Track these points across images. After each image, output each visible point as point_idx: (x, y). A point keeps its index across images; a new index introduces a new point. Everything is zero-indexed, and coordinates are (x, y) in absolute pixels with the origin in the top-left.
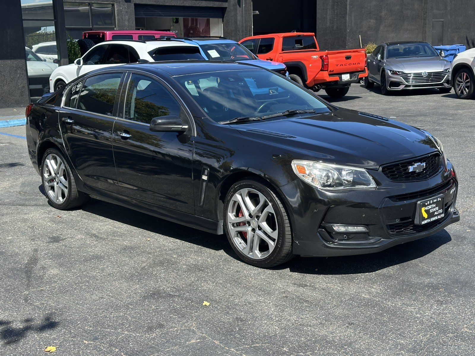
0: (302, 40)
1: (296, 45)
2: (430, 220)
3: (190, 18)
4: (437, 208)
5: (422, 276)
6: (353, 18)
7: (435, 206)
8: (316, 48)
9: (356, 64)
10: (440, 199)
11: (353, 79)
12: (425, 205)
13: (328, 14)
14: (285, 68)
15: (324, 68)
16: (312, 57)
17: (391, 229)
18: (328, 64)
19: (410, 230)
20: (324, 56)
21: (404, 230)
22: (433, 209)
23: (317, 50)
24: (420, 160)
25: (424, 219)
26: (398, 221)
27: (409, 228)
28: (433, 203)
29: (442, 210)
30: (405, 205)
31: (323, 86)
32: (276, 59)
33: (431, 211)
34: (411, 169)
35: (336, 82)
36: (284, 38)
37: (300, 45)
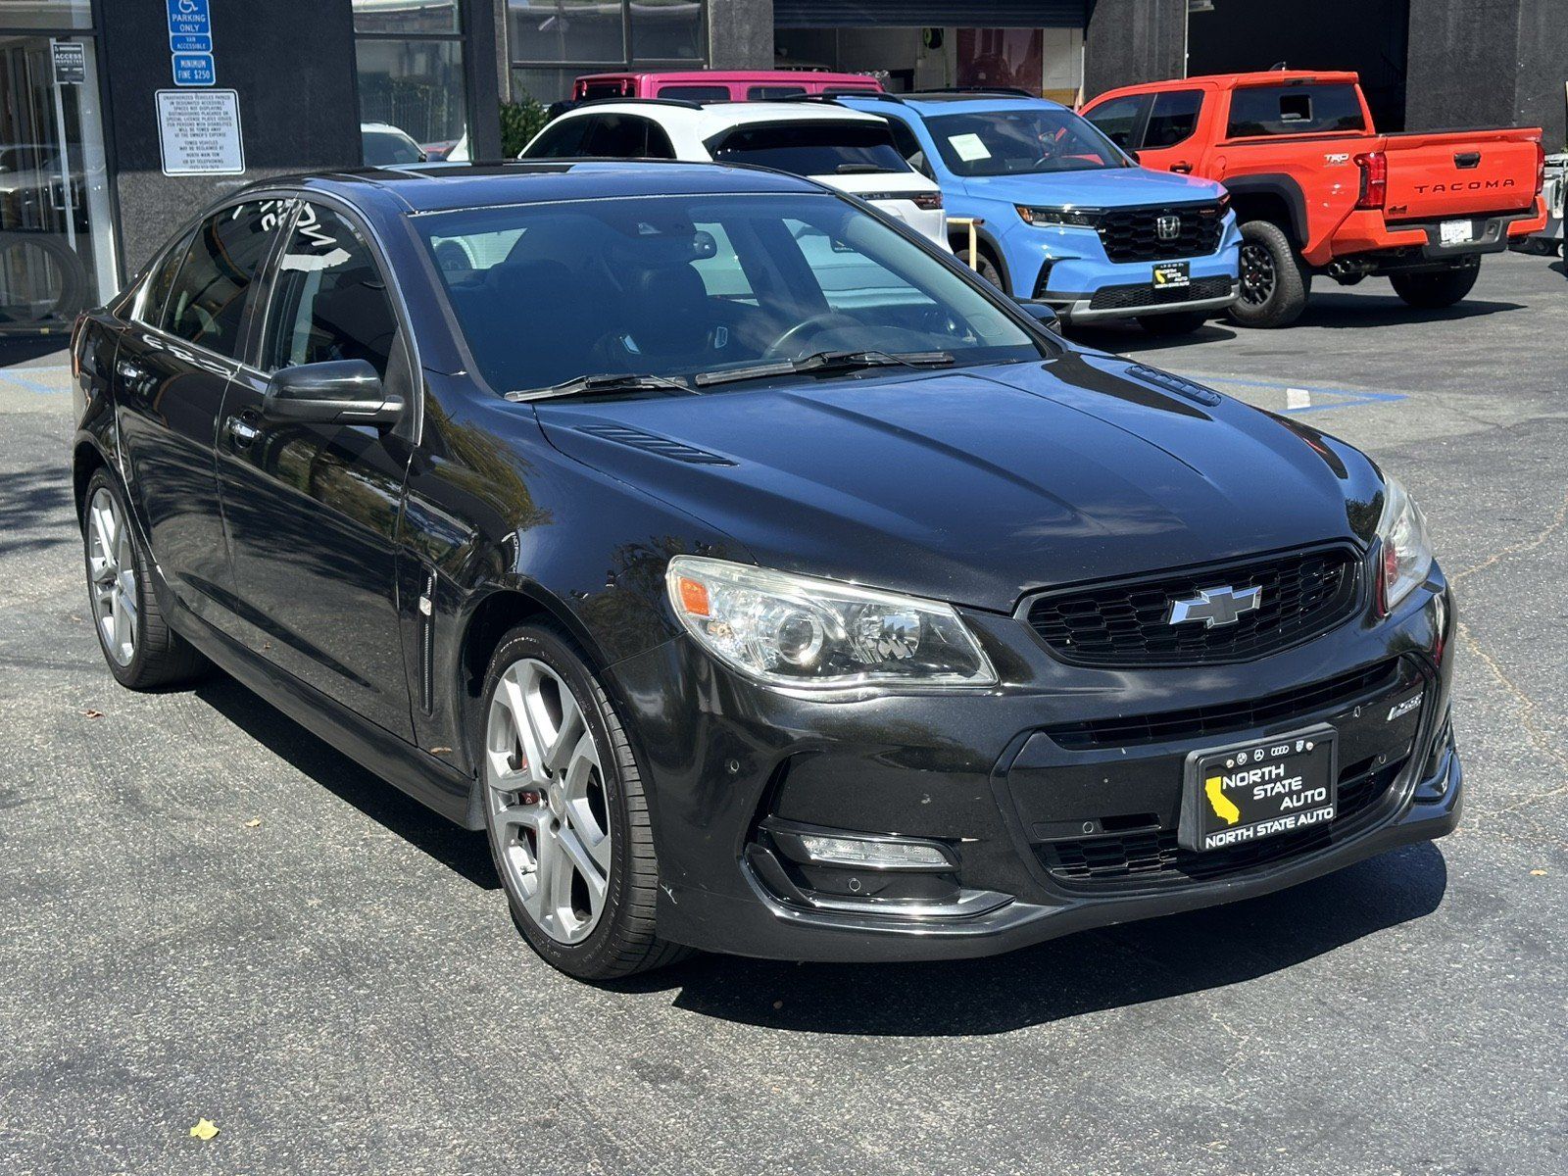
0: (1307, 97)
1: (1284, 116)
2: (1251, 833)
3: (979, 31)
4: (1296, 783)
5: (1184, 1069)
6: (1542, 19)
7: (1281, 771)
8: (1362, 127)
9: (1501, 184)
10: (1310, 746)
11: (1485, 239)
12: (1225, 768)
13: (1451, 7)
14: (1224, 197)
15: (1370, 196)
16: (1328, 157)
17: (1065, 861)
18: (1385, 184)
19: (1164, 868)
20: (1372, 155)
21: (1131, 866)
22: (1269, 787)
23: (1365, 133)
24: (1238, 579)
25: (1222, 825)
26: (1089, 830)
27: (1157, 862)
28: (1269, 760)
29: (1323, 790)
30: (1123, 765)
31: (1365, 262)
32: (1203, 166)
33: (1259, 794)
34: (1180, 612)
35: (1414, 250)
36: (1239, 91)
37: (1298, 115)
